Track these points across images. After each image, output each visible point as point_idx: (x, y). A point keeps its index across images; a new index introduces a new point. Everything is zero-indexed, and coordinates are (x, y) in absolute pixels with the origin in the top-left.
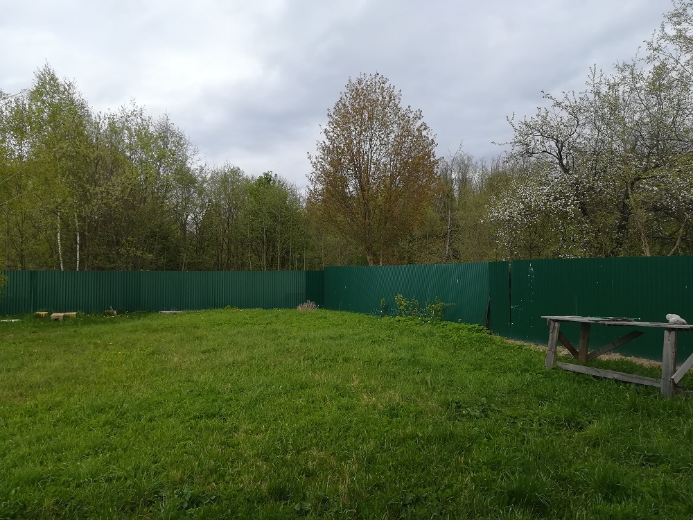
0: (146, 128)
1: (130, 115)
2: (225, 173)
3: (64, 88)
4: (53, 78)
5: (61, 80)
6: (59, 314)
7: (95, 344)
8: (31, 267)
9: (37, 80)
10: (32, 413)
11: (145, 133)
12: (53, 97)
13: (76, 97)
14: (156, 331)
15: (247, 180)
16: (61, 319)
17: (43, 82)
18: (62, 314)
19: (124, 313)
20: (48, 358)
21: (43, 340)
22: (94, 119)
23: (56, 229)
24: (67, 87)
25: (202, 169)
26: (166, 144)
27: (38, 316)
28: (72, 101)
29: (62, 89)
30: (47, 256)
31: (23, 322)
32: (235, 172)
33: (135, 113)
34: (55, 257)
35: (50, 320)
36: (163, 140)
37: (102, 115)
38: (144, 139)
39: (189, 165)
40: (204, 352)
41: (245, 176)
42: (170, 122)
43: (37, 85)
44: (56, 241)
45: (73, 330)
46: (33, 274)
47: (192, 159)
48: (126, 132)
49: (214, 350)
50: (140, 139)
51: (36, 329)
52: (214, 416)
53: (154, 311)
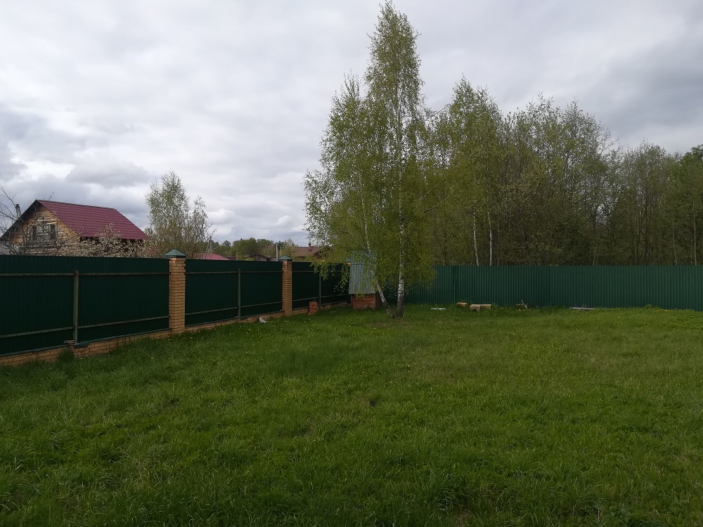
0: (553, 120)
1: (537, 110)
2: (642, 155)
3: (478, 97)
4: (469, 90)
5: (475, 90)
6: (477, 305)
7: (511, 336)
8: (453, 262)
9: (455, 94)
10: (463, 395)
11: (553, 125)
12: (468, 108)
13: (488, 103)
14: (568, 327)
15: (669, 159)
16: (478, 310)
17: (460, 95)
18: (479, 306)
19: (534, 307)
20: (471, 345)
21: (465, 328)
22: (504, 121)
23: (472, 228)
24: (480, 96)
25: (614, 153)
26: (574, 133)
27: (460, 306)
28: (484, 108)
29: (476, 98)
30: (465, 252)
31: (448, 311)
32: (654, 153)
33: (543, 107)
34: (472, 253)
35: (469, 311)
36: (571, 130)
37: (511, 115)
38: (552, 131)
39: (599, 152)
40: (625, 355)
41: (666, 155)
42: (578, 109)
43: (455, 99)
44: (473, 238)
45: (489, 321)
46: (455, 268)
47: (604, 145)
48: (534, 127)
49: (637, 354)
50: (548, 133)
51: (459, 318)
52: (646, 430)
53: (564, 307)
